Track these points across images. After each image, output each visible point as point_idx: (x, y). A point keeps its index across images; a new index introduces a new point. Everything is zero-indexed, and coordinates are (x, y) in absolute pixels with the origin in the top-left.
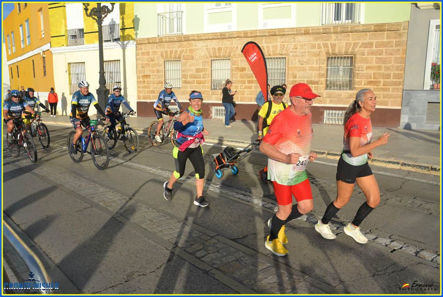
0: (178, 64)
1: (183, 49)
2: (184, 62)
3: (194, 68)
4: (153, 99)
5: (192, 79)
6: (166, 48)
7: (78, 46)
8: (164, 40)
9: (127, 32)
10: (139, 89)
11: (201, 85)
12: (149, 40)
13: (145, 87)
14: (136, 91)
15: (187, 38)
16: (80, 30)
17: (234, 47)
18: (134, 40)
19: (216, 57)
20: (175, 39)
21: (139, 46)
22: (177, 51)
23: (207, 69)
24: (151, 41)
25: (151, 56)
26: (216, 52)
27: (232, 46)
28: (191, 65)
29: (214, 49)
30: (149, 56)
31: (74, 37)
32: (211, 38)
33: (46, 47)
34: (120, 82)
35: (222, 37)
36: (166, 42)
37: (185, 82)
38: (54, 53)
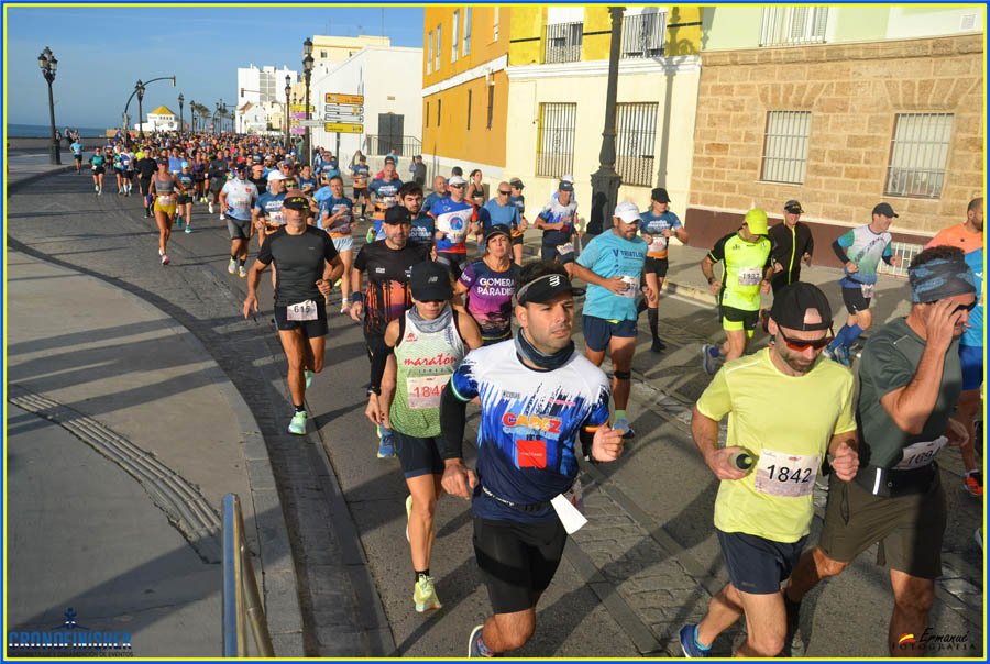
0: (803, 121)
1: (820, 82)
2: (820, 118)
3: (844, 134)
4: (727, 206)
5: (835, 164)
6: (777, 78)
7: (566, 65)
8: (773, 57)
9: (682, 33)
10: (697, 179)
11: (859, 181)
12: (736, 56)
13: (711, 174)
14: (688, 183)
15: (836, 53)
16: (574, 26)
17: (972, 79)
18: (696, 53)
19: (913, 109)
20: (804, 56)
21: (709, 71)
22: (803, 88)
23: (880, 138)
24: (739, 59)
25: (736, 98)
26: (913, 93)
27: (966, 76)
28: (836, 126)
29: (912, 84)
30: (730, 97)
31: (560, 41)
32: (904, 53)
33: (498, 64)
34: (653, 157)
35: (940, 50)
36: (778, 62)
37: (816, 170)
38: (513, 79)
